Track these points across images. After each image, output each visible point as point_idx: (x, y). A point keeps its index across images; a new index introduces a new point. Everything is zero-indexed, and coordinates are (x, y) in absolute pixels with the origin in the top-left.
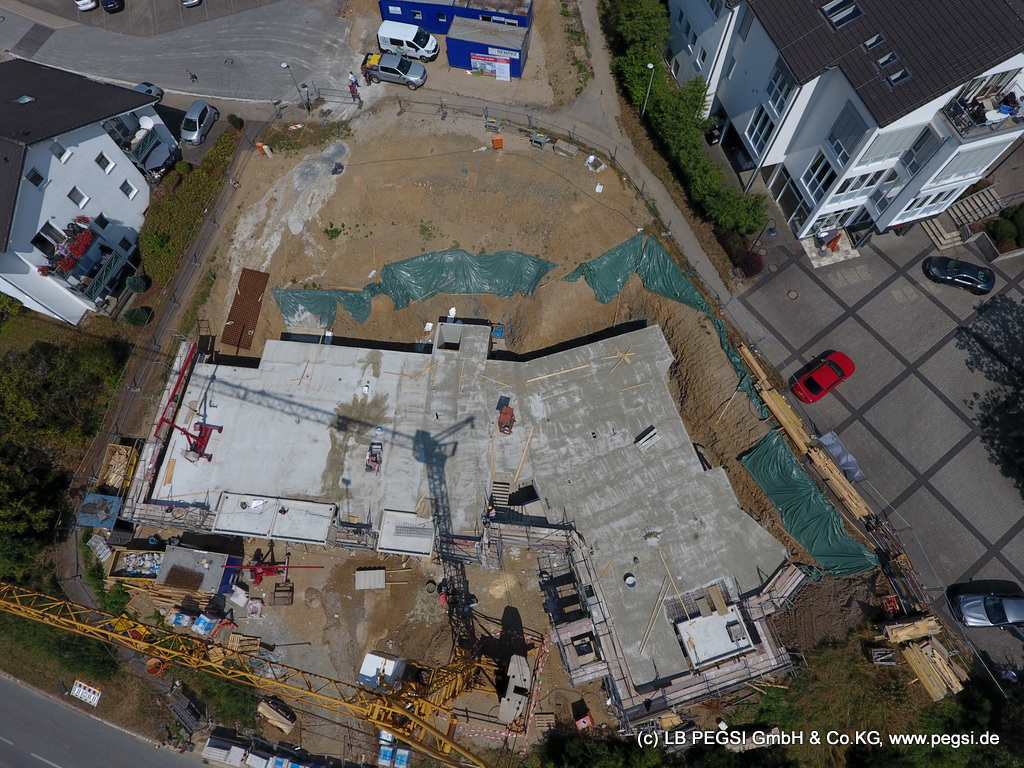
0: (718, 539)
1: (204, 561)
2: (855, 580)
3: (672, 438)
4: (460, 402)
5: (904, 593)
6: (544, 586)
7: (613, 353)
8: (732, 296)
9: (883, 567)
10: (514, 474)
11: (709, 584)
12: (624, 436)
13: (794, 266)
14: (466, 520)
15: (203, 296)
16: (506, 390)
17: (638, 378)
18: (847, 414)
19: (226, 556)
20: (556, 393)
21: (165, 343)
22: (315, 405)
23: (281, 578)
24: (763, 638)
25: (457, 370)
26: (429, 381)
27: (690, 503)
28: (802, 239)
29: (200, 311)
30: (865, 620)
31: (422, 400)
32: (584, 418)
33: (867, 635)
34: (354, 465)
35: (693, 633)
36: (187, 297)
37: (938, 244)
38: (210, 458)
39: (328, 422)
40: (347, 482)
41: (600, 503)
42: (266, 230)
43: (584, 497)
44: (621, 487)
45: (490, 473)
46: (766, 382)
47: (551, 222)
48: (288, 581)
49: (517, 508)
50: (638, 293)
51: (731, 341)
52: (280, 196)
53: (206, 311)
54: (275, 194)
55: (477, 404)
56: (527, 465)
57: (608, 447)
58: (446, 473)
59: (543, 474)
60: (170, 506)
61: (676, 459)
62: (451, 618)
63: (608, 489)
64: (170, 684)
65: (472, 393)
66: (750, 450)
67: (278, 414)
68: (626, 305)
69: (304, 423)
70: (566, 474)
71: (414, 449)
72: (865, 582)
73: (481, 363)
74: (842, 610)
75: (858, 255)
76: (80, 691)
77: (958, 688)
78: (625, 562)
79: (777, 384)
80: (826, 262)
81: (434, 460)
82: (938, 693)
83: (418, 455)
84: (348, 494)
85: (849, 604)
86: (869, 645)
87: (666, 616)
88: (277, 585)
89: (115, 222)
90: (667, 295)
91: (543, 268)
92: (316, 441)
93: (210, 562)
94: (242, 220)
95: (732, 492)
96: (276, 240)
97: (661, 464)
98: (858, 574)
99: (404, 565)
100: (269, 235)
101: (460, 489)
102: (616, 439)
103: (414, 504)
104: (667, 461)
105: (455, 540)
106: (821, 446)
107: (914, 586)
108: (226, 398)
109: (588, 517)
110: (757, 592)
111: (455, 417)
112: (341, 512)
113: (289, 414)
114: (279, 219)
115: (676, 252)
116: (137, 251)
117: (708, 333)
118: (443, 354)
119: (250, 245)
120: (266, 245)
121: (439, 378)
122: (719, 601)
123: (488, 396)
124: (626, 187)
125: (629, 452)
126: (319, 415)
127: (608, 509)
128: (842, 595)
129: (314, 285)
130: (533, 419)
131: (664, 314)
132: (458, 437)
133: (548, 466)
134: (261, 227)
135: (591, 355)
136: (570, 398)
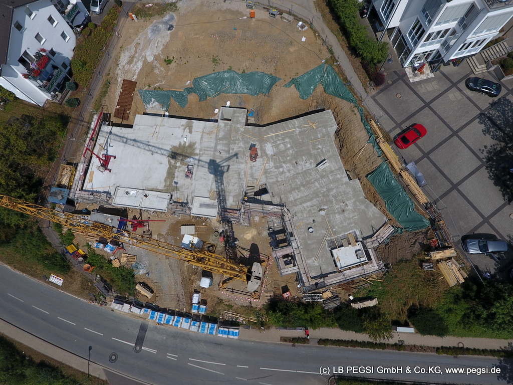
0: (354, 212)
1: (109, 219)
2: (418, 233)
3: (334, 165)
4: (232, 146)
5: (441, 237)
6: (270, 234)
7: (307, 123)
8: (368, 96)
9: (432, 226)
10: (257, 181)
11: (348, 233)
12: (311, 163)
13: (400, 81)
14: (233, 201)
15: (104, 93)
16: (254, 141)
17: (319, 136)
18: (421, 155)
19: (119, 217)
20: (278, 142)
21: (86, 116)
22: (161, 147)
23: (145, 229)
24: (372, 257)
25: (230, 131)
26: (216, 136)
27: (341, 195)
28: (406, 68)
29: (103, 101)
30: (421, 250)
31: (213, 145)
32: (292, 155)
33: (421, 257)
34: (180, 176)
35: (339, 254)
36: (96, 93)
37: (474, 71)
38: (110, 171)
39: (167, 155)
40: (176, 183)
41: (298, 195)
42: (135, 59)
43: (290, 192)
44: (308, 188)
45: (245, 180)
46: (382, 139)
47: (279, 56)
48: (149, 230)
49: (258, 197)
50: (321, 94)
51: (366, 118)
52: (142, 42)
53: (106, 101)
54: (139, 41)
55: (240, 147)
56: (263, 176)
57: (303, 169)
58: (224, 180)
59: (271, 181)
60: (92, 193)
61: (336, 175)
62: (226, 248)
64: (95, 276)
65: (237, 142)
66: (372, 172)
67: (143, 150)
68: (315, 101)
69: (155, 155)
70: (282, 181)
71: (209, 168)
72: (423, 234)
73: (242, 128)
74: (411, 247)
75: (434, 76)
76: (53, 279)
77: (462, 281)
78: (309, 222)
79: (387, 139)
80: (417, 79)
81: (218, 173)
82: (452, 283)
83: (210, 171)
84: (177, 189)
85: (414, 243)
86: (422, 262)
87: (327, 246)
88: (144, 232)
89: (59, 54)
90: (335, 95)
91: (274, 80)
92: (161, 164)
93: (112, 220)
94: (122, 54)
95: (362, 191)
96: (140, 65)
97: (328, 177)
98: (420, 230)
99: (204, 224)
100: (136, 62)
101: (230, 187)
102: (307, 165)
103: (208, 194)
104: (331, 176)
105: (228, 210)
106: (407, 170)
107: (446, 234)
108: (117, 142)
109: (292, 201)
110: (371, 237)
111: (229, 153)
112: (174, 197)
113: (148, 150)
114: (141, 54)
115: (341, 73)
116: (70, 69)
117: (355, 114)
118: (223, 123)
119: (127, 67)
120: (135, 67)
121: (221, 134)
122: (352, 240)
123: (245, 143)
124: (317, 39)
125: (313, 171)
126: (163, 151)
127: (301, 198)
128: (412, 240)
129: (159, 88)
130: (267, 155)
131: (334, 105)
132: (230, 163)
134: (133, 58)
135: (297, 125)
136: (285, 145)
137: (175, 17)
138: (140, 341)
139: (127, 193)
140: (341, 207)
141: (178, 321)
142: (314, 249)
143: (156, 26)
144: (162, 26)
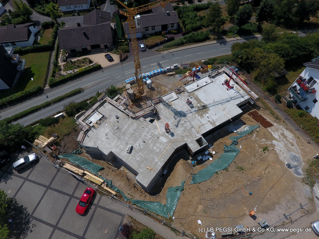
0: (101, 137)
8: (127, 214)
12: (136, 146)
20: (161, 146)
22: (214, 106)
25: (191, 135)
26: (195, 128)
27: (111, 141)
29: (269, 111)
30: (60, 142)
32: (150, 144)
38: (223, 84)
39: (208, 105)
52: (292, 147)
54: (295, 147)
56: (156, 125)
57: (139, 141)
58: (172, 112)
59: (150, 126)
70: (145, 129)
73: (187, 141)
77: (36, 140)
81: (177, 113)
83: (182, 112)
89: (314, 106)
92: (206, 100)
96: (276, 135)
100: (279, 136)
101: (166, 111)
102: (138, 144)
103: (174, 103)
108: (235, 96)
113: (218, 101)
114: (283, 142)
115: (155, 218)
117: (129, 194)
119: (281, 131)
120: (276, 133)
122: (96, 126)
123: (178, 134)
126: (211, 105)
127: (131, 128)
128: (66, 148)
129: (251, 134)
133: (150, 128)
134: (285, 137)
135: (160, 163)
136: (157, 147)
137: (296, 175)
138: (159, 64)
139: (206, 82)
140: (109, 136)
141: (151, 73)
142: (111, 112)
143: (298, 161)
144: (295, 163)
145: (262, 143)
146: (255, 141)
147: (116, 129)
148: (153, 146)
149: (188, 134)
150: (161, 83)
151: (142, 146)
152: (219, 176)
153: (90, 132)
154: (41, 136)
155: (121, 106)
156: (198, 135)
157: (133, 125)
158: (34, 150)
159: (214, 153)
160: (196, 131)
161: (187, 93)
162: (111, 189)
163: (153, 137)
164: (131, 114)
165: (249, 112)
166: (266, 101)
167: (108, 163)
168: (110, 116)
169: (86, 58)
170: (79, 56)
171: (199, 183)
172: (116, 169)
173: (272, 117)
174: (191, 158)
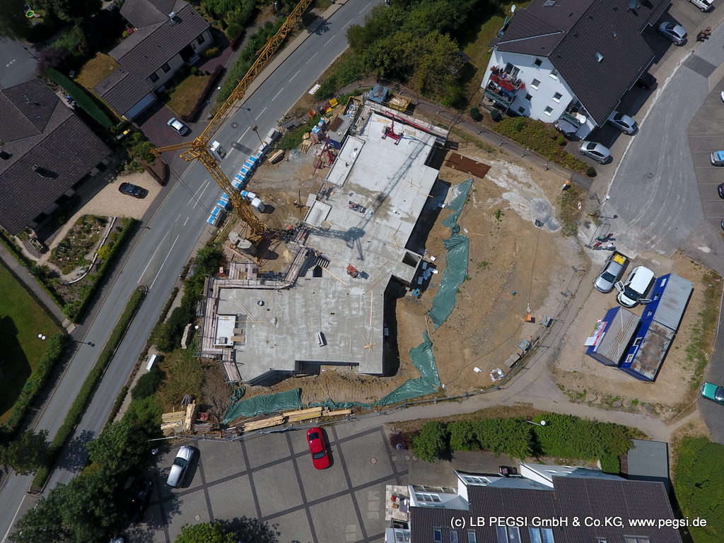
0: (263, 351)
3: (317, 351)
4: (373, 255)
7: (374, 341)
8: (384, 423)
9: (220, 425)
10: (329, 271)
11: (246, 338)
12: (326, 328)
14: (314, 241)
15: (480, 146)
17: (355, 349)
18: (297, 451)
20: (361, 303)
22: (395, 187)
24: (215, 350)
25: (391, 258)
26: (389, 243)
27: (284, 346)
28: (408, 488)
29: (472, 143)
30: (204, 402)
31: (380, 237)
32: (343, 312)
34: (357, 199)
35: (230, 322)
36: (483, 138)
38: (383, 138)
39: (384, 192)
40: (351, 195)
41: (299, 304)
42: (511, 180)
43: (304, 297)
44: (302, 316)
45: (332, 258)
46: (327, 415)
49: (314, 268)
50: (409, 375)
51: (357, 409)
52: (531, 190)
53: (471, 146)
54: (533, 188)
55: (369, 263)
56: (329, 276)
57: (324, 318)
58: (339, 240)
59: (322, 283)
60: (366, 120)
61: (306, 349)
62: (283, 230)
63: (304, 310)
64: (305, 120)
65: (376, 262)
67: (396, 171)
69: (387, 181)
70: (319, 293)
71: (356, 228)
72: (219, 414)
73: (391, 271)
74: (213, 398)
75: (386, 519)
76: (317, 87)
77: (162, 427)
78: (269, 304)
79: (325, 420)
80: (388, 495)
81: (348, 236)
83: (353, 229)
84: (345, 193)
86: (194, 398)
87: (241, 313)
88: (324, 163)
89: (530, 104)
90: (400, 387)
91: (437, 322)
92: (376, 185)
93: (340, 135)
94: (522, 169)
96: (502, 184)
97: (307, 340)
100: (507, 182)
101: (329, 243)
102: (326, 325)
103: (330, 220)
104: (307, 344)
108: (413, 149)
109: (295, 296)
110: (234, 358)
111: (366, 250)
112: (338, 188)
113: (394, 175)
114: (516, 188)
115: (422, 402)
116: (518, 115)
117: (367, 399)
118: (403, 254)
119: (505, 171)
120: (501, 179)
121: (389, 248)
122: (238, 339)
123: (371, 269)
124: (476, 389)
125: (318, 327)
126: (390, 189)
127: (295, 306)
128: (220, 403)
129: (469, 200)
130: (351, 287)
131: (391, 383)
132: (355, 249)
133: (325, 286)
134: (514, 178)
135: (376, 329)
136: (357, 309)
137: (552, 231)
138: (239, 147)
139: (356, 149)
140: (272, 341)
141: (240, 177)
142: (243, 300)
143: (546, 208)
144: (545, 214)
145: (490, 207)
146: (480, 208)
147: (276, 323)
148: (350, 310)
149: (386, 260)
150: (274, 186)
151: (334, 321)
152: (463, 294)
153: (238, 355)
154: (164, 416)
155: (253, 282)
156: (400, 252)
157: (295, 299)
158: (174, 443)
159: (433, 259)
160: (394, 246)
161: (339, 191)
162: (339, 410)
163: (339, 297)
164: (279, 284)
165: (444, 162)
166: (459, 126)
167: (297, 377)
168: (247, 308)
169: (84, 217)
170: (65, 221)
171: (446, 321)
172: (315, 376)
173: (481, 152)
174: (408, 289)
